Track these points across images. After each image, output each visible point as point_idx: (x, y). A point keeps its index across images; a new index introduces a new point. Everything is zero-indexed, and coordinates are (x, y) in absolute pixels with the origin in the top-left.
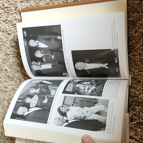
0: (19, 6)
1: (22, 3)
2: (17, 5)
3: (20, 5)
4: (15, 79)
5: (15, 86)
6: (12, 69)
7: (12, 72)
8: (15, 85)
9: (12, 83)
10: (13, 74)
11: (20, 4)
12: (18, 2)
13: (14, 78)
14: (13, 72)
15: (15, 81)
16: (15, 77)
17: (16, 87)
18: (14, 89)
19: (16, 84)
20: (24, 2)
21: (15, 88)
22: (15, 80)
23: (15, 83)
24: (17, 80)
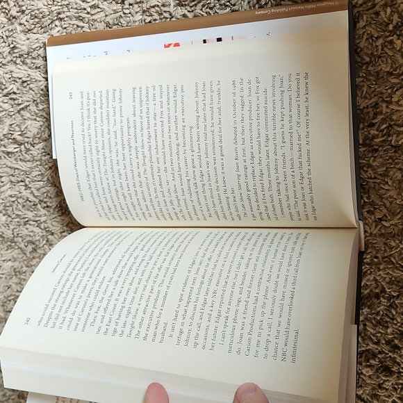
0: (20, 42)
1: (30, 35)
2: (14, 39)
3: (24, 39)
4: (20, 243)
5: (22, 263)
6: (9, 216)
7: (10, 225)
8: (21, 260)
9: (13, 253)
10: (13, 231)
11: (23, 37)
12: (19, 32)
13: (16, 239)
14: (13, 223)
15: (21, 248)
16: (21, 237)
17: (24, 266)
18: (19, 272)
19: (25, 258)
20: (35, 31)
21: (22, 267)
22: (20, 246)
23: (19, 254)
24: (26, 247)
